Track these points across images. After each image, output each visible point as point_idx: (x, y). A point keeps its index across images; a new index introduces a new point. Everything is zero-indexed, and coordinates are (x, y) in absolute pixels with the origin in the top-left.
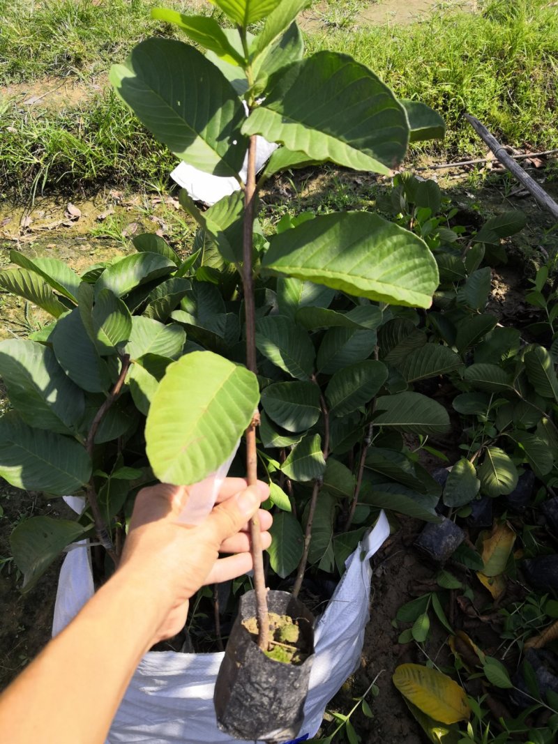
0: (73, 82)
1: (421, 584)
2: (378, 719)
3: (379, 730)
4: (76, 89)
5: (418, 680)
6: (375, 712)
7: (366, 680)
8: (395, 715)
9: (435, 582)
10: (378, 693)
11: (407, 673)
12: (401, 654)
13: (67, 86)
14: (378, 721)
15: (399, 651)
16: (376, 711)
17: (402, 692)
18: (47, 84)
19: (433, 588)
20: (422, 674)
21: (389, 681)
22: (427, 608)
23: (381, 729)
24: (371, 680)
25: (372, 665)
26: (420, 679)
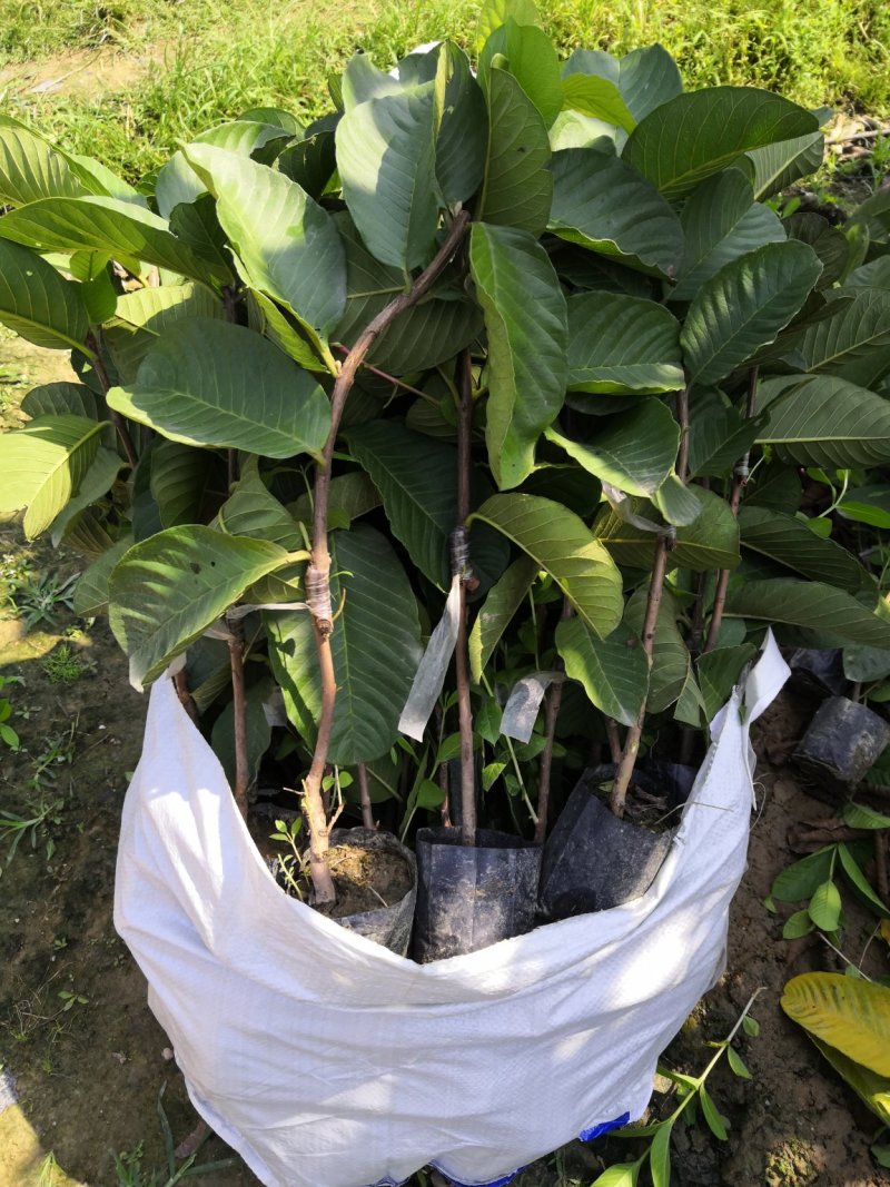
0: (111, 55)
1: (816, 829)
2: (763, 1081)
3: (767, 1103)
4: (117, 65)
5: (833, 1004)
6: (755, 1069)
7: (729, 1009)
8: (795, 1073)
9: (842, 824)
10: (756, 1033)
11: (808, 992)
12: (791, 958)
13: (102, 61)
14: (763, 1085)
15: (788, 951)
16: (755, 1066)
17: (807, 1027)
18: (69, 60)
19: (839, 835)
20: (840, 992)
21: (775, 1008)
22: (831, 873)
23: (770, 1100)
24: (740, 1010)
25: (739, 980)
26: (836, 1000)
